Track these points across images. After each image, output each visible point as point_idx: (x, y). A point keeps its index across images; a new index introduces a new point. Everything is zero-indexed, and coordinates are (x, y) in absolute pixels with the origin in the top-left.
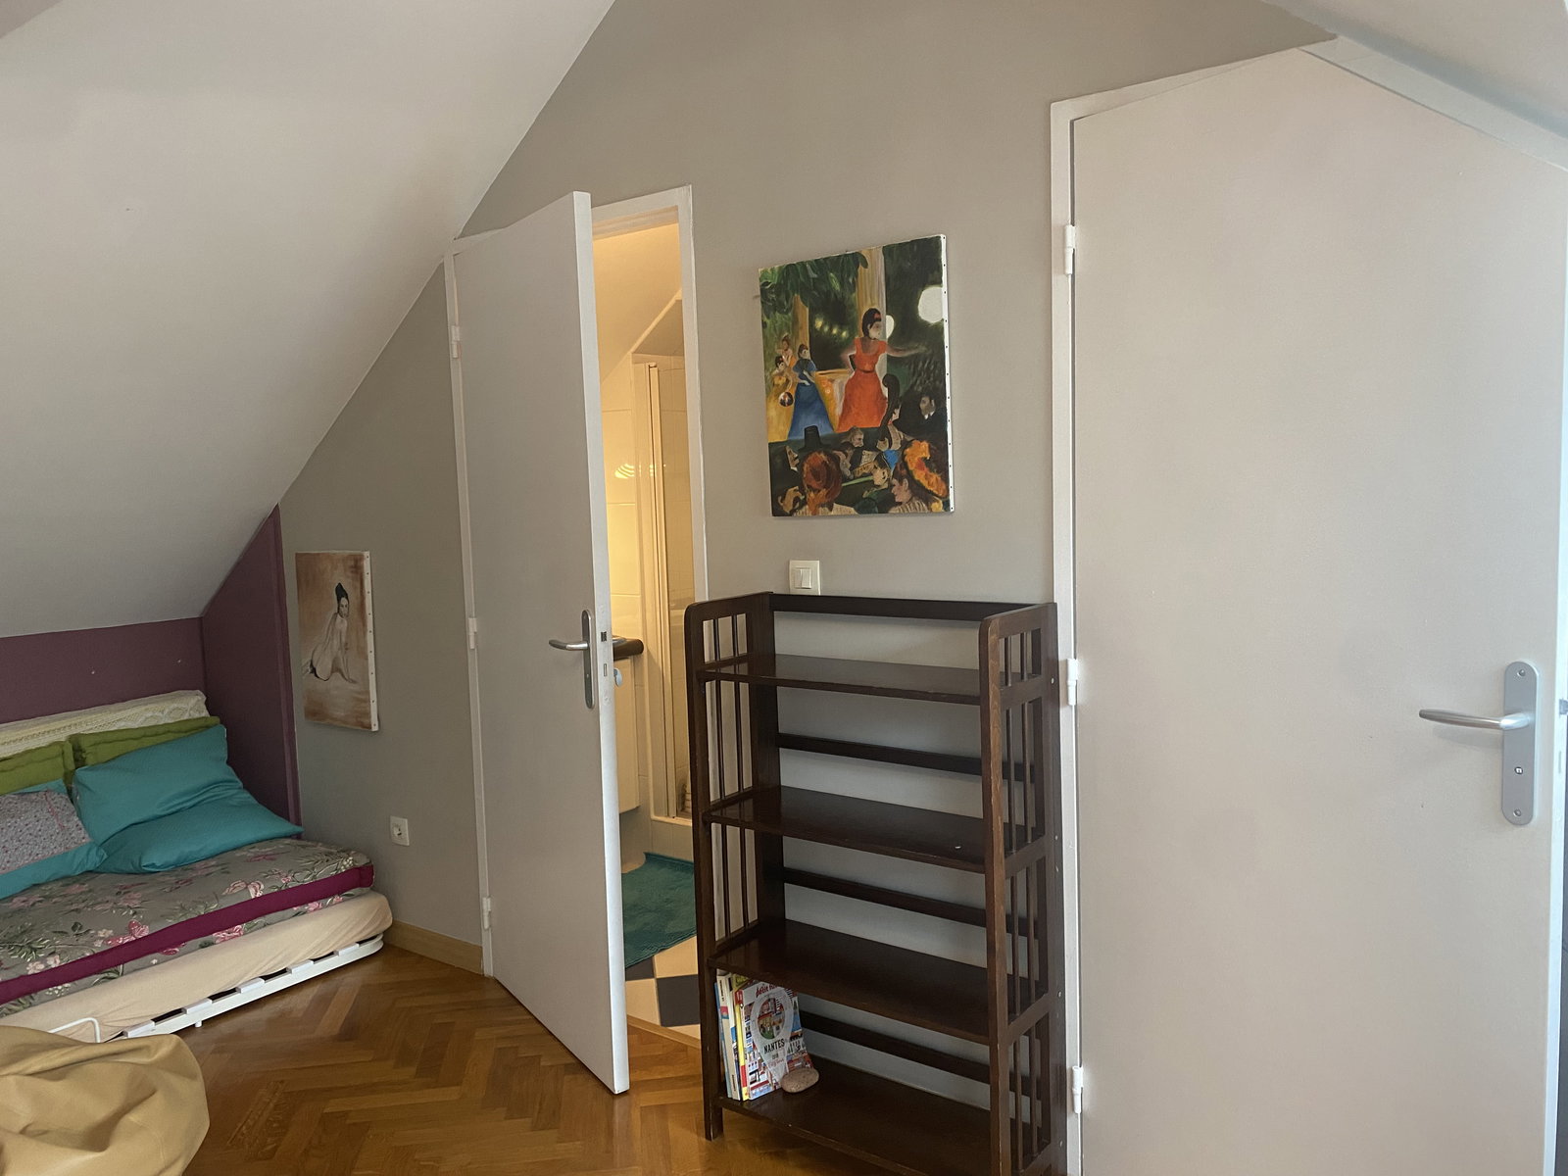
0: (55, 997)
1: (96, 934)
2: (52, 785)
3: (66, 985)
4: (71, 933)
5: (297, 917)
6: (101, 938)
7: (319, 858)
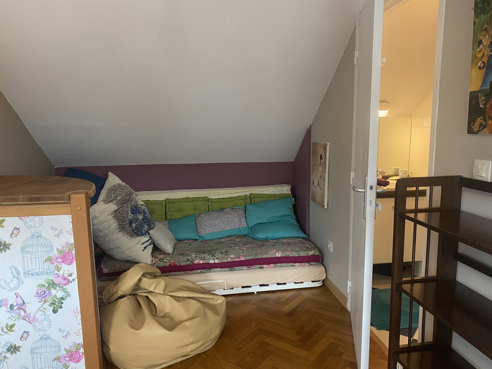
0: (216, 272)
1: (230, 256)
2: (241, 207)
3: (220, 269)
4: (224, 253)
5: (292, 267)
6: (231, 257)
7: (303, 249)
